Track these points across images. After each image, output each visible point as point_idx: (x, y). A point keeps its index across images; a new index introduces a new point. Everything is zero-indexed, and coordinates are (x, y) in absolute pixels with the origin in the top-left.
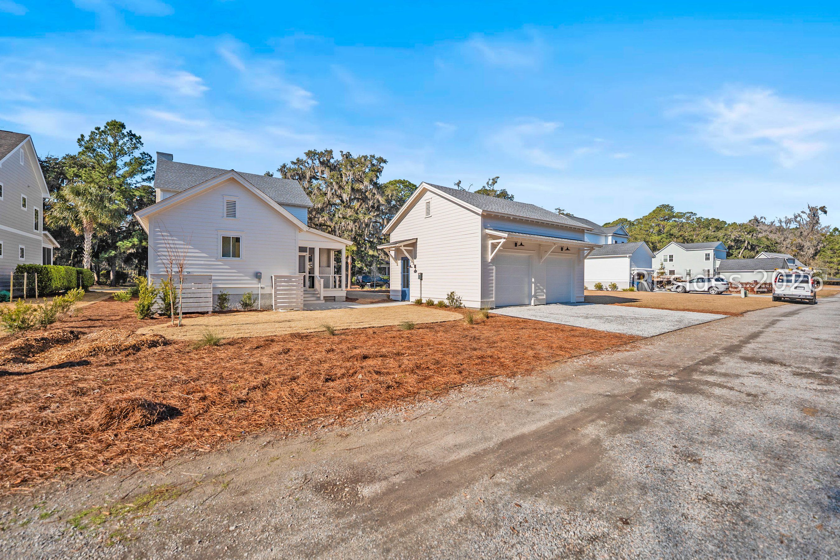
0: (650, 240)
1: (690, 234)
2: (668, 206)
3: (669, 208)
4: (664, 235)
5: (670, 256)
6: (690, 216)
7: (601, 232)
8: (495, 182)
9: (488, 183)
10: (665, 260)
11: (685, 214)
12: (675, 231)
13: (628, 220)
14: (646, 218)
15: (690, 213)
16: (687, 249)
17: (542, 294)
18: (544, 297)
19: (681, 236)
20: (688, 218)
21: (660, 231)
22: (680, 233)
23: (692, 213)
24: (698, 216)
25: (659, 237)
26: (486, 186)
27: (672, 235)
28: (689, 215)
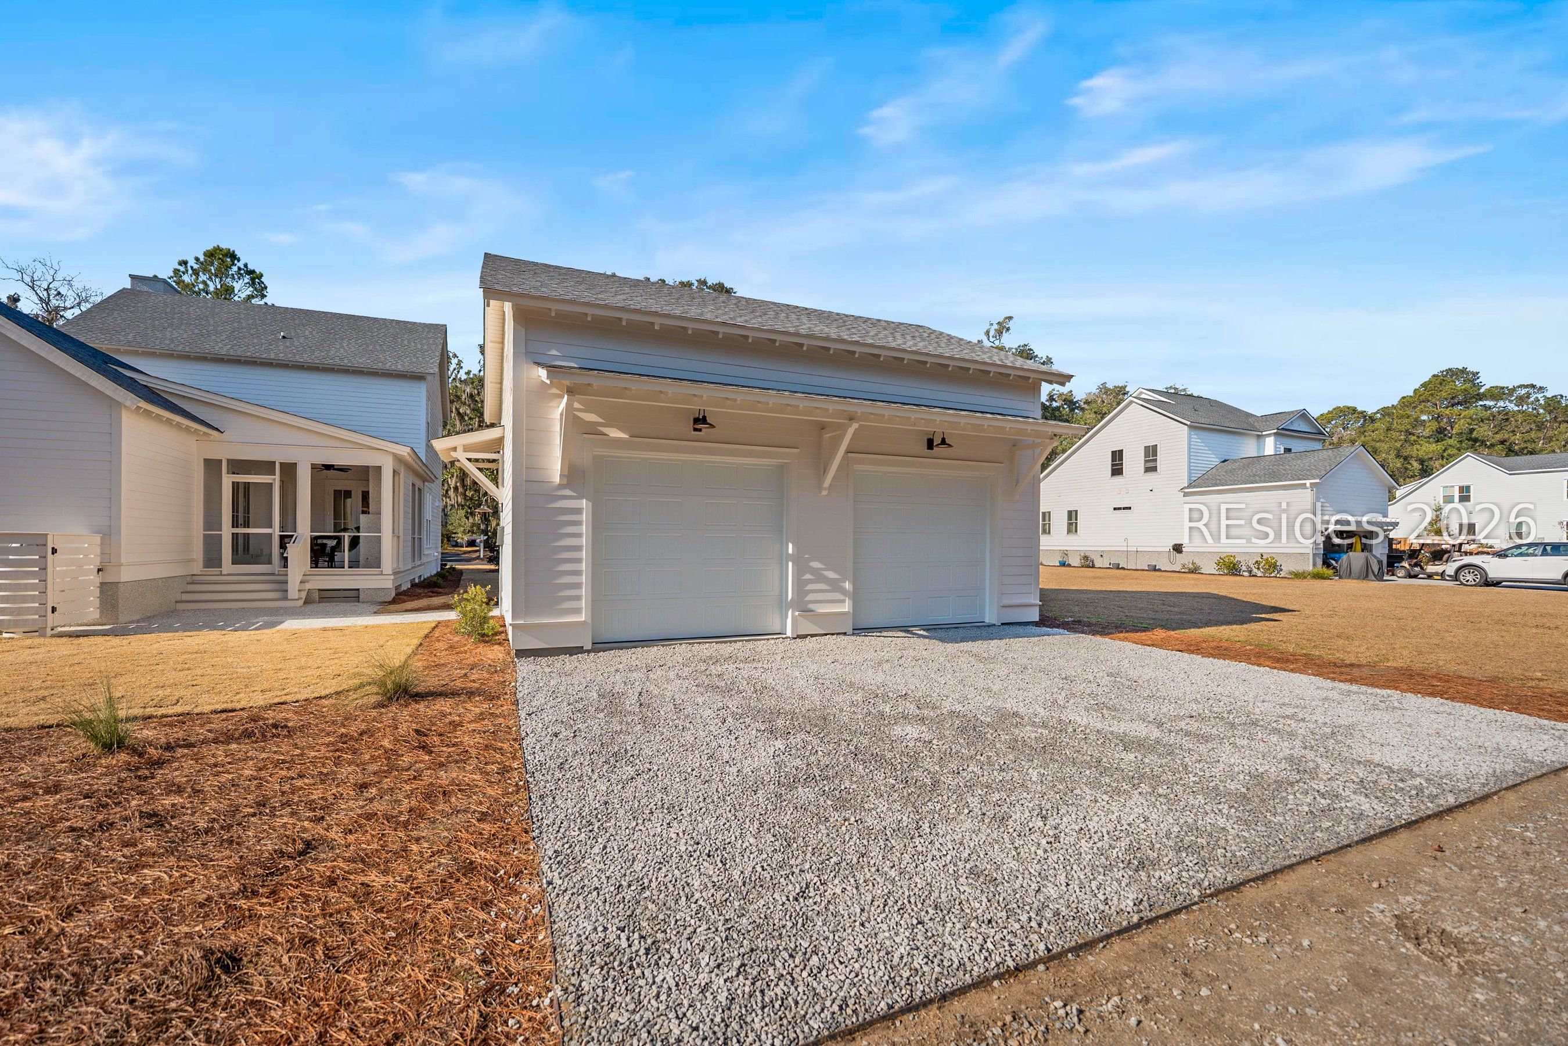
0: (1414, 453)
1: (1527, 437)
2: (1464, 371)
3: (1470, 377)
4: (1451, 442)
5: (1461, 489)
6: (1528, 396)
7: (1245, 426)
8: (1002, 328)
9: (987, 333)
10: (1448, 499)
11: (1514, 389)
12: (1483, 431)
13: (1359, 409)
14: (1406, 403)
15: (1526, 386)
16: (1511, 470)
17: (839, 596)
18: (846, 607)
19: (1502, 442)
20: (1521, 400)
21: (1441, 431)
22: (1498, 437)
23: (1533, 386)
24: (1549, 395)
25: (1440, 447)
26: (984, 339)
27: (1476, 440)
28: (1523, 391)
